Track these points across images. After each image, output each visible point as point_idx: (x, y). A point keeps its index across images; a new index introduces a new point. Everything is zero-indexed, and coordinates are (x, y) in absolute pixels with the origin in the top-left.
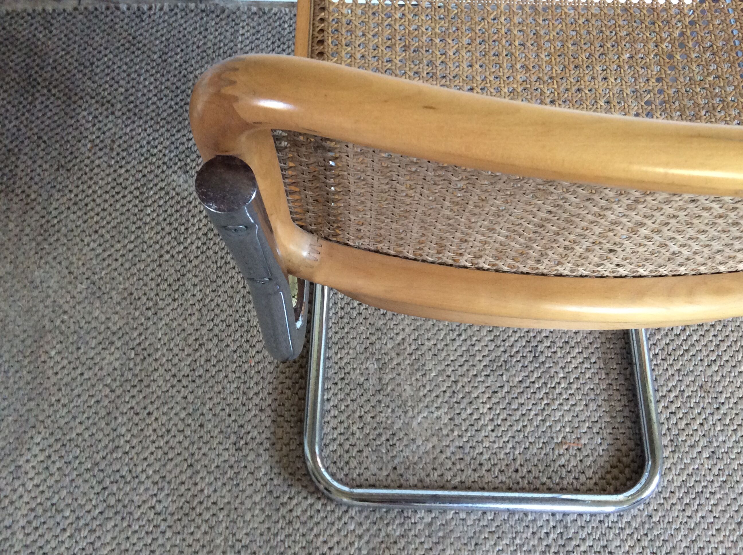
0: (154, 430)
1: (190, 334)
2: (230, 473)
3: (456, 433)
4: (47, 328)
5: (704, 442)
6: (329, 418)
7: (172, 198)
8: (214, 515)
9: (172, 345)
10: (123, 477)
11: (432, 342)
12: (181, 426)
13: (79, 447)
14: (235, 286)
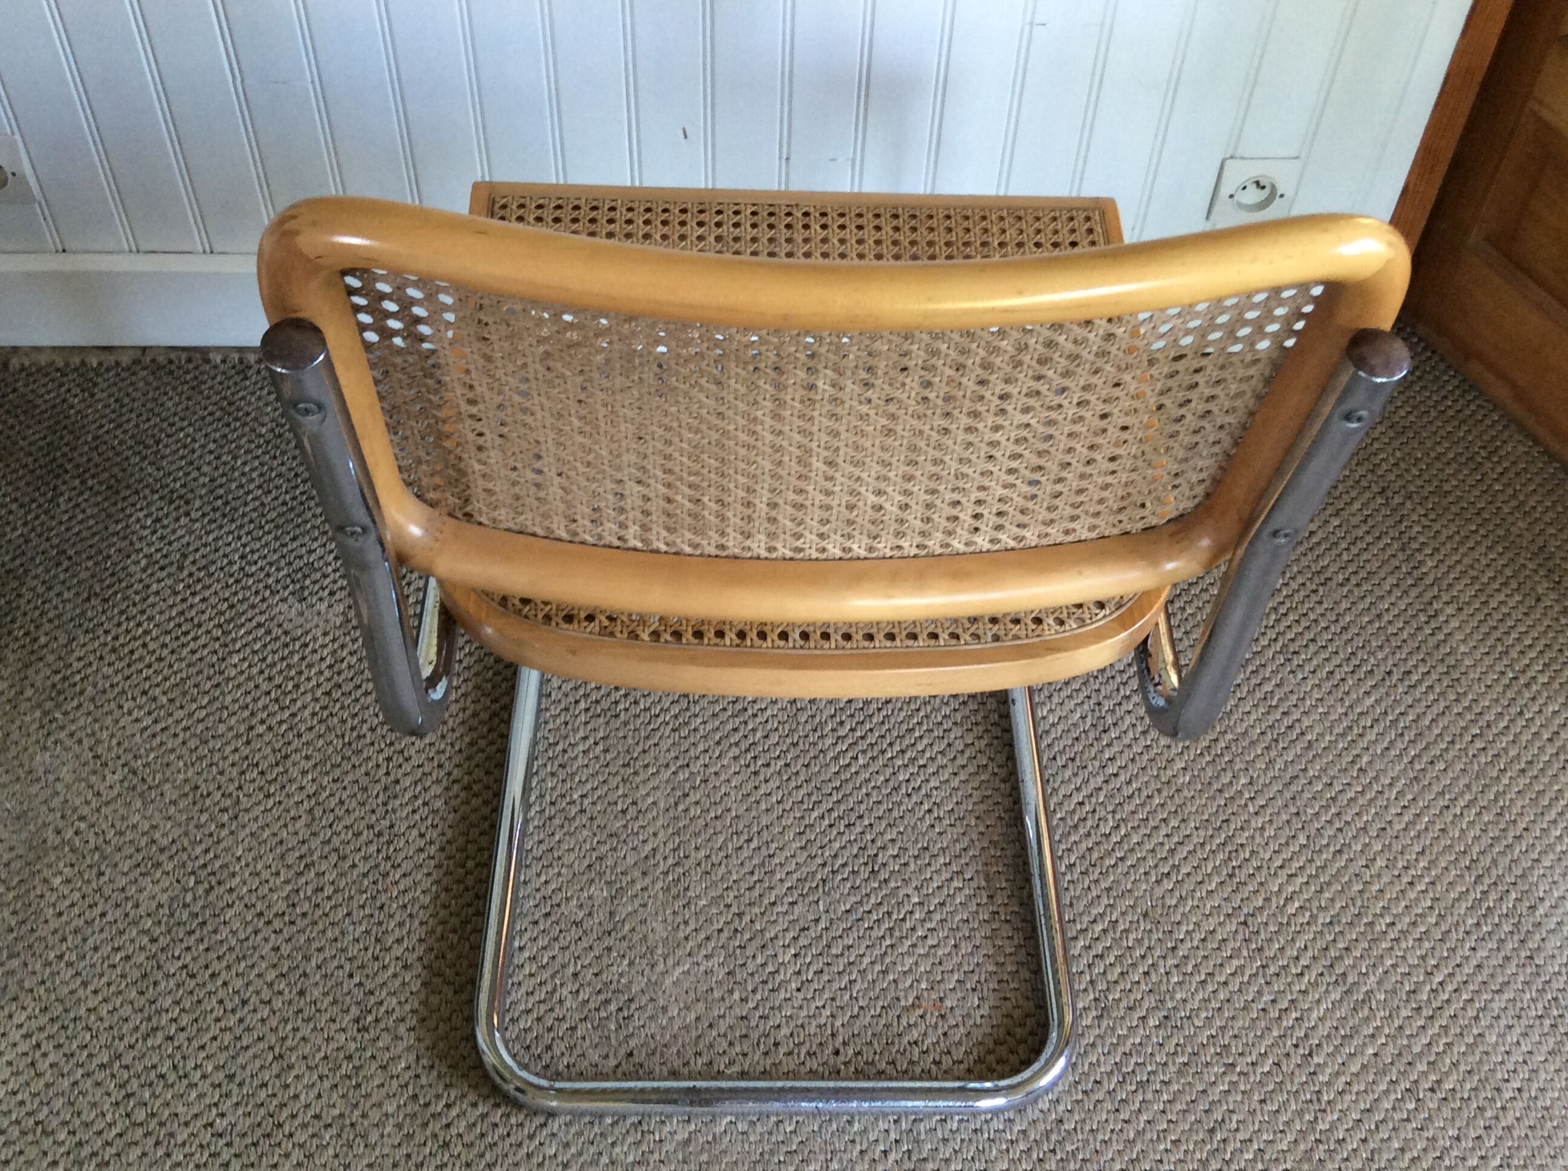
0: (221, 1002)
1: (293, 849)
2: (346, 1068)
3: (736, 996)
4: (49, 843)
5: (1150, 1002)
6: (521, 978)
7: (277, 638)
8: (313, 1136)
9: (259, 866)
10: (162, 1076)
11: (702, 853)
12: (266, 994)
13: (90, 1029)
14: (372, 773)
